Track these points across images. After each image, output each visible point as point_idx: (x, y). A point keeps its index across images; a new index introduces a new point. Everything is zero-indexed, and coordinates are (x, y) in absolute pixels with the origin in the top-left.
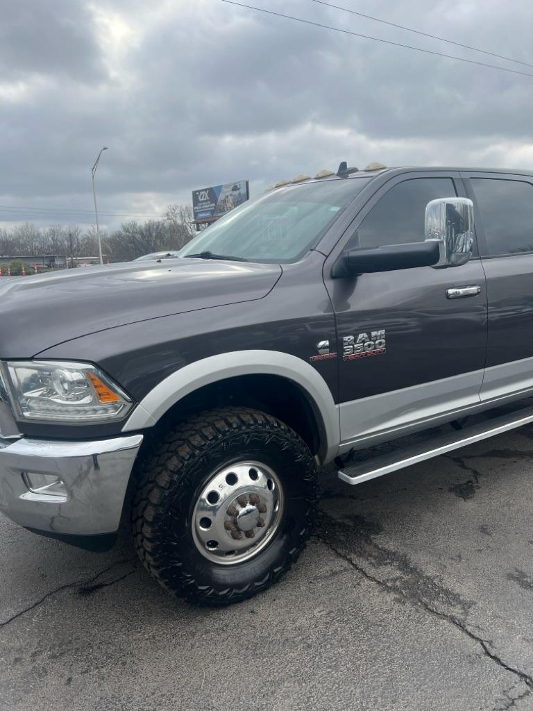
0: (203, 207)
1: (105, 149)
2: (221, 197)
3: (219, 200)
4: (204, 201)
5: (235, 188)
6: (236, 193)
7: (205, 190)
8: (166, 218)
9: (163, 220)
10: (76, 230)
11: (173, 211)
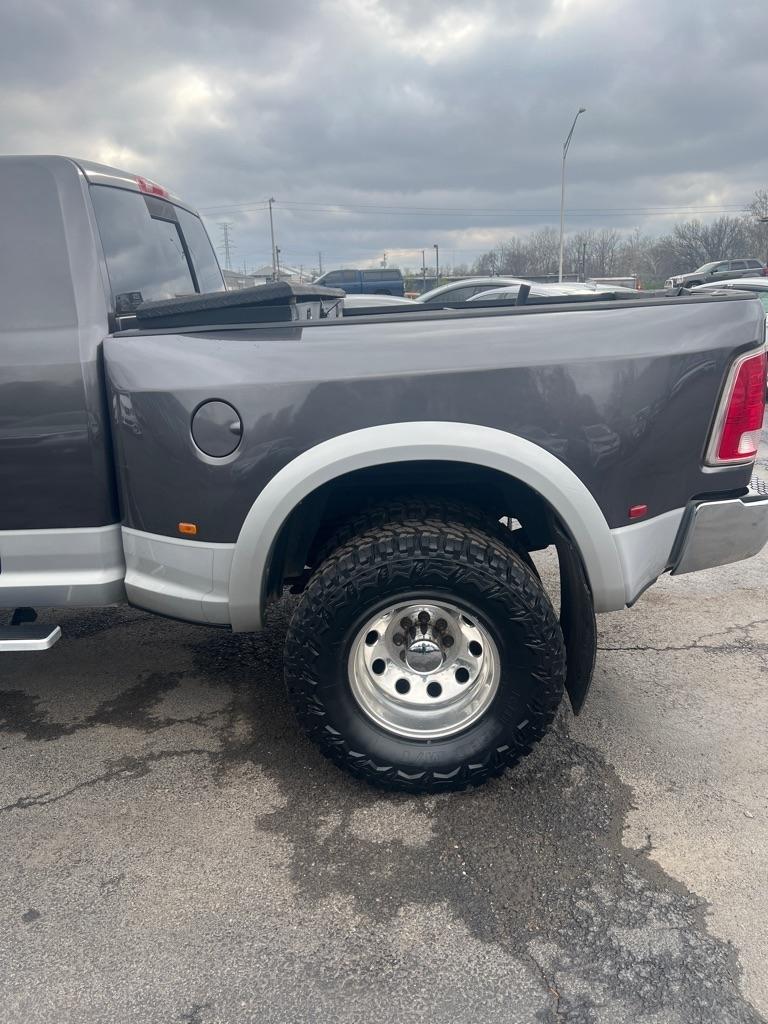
1: (581, 112)
8: (750, 213)
9: (746, 217)
10: (613, 237)
11: (763, 200)
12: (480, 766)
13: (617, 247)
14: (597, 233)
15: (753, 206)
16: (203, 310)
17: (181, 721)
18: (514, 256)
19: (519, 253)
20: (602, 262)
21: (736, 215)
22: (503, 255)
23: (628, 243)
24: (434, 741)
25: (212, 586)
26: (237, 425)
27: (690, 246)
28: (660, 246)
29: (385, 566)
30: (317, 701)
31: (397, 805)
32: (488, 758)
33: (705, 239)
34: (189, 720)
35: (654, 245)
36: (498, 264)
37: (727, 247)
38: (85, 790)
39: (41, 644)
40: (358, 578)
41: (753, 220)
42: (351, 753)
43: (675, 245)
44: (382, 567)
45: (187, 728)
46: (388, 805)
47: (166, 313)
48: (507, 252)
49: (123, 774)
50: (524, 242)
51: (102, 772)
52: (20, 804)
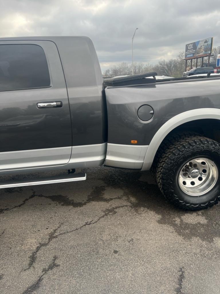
0: (190, 52)
1: (137, 29)
2: (199, 46)
3: (198, 48)
4: (191, 49)
5: (206, 42)
6: (206, 44)
7: (192, 44)
8: (178, 58)
9: (177, 59)
10: (142, 65)
11: (182, 54)
12: (213, 201)
13: (143, 68)
14: (138, 64)
15: (179, 56)
16: (132, 80)
17: (115, 199)
18: (115, 70)
19: (116, 70)
20: (139, 71)
21: (175, 58)
22: (111, 70)
23: (146, 67)
24: (200, 196)
25: (139, 158)
26: (152, 112)
27: (163, 67)
28: (155, 67)
29: (193, 149)
30: (172, 187)
31: (191, 214)
32: (215, 199)
33: (167, 65)
34: (116, 198)
35: (153, 67)
36: (110, 73)
37: (173, 67)
38: (102, 219)
39: (84, 178)
40: (186, 152)
41: (179, 60)
42: (180, 201)
43: (159, 67)
44: (192, 149)
45: (117, 200)
46: (189, 214)
47: (122, 81)
48: (112, 69)
49: (110, 213)
50: (117, 66)
51: (103, 214)
52: (86, 224)
